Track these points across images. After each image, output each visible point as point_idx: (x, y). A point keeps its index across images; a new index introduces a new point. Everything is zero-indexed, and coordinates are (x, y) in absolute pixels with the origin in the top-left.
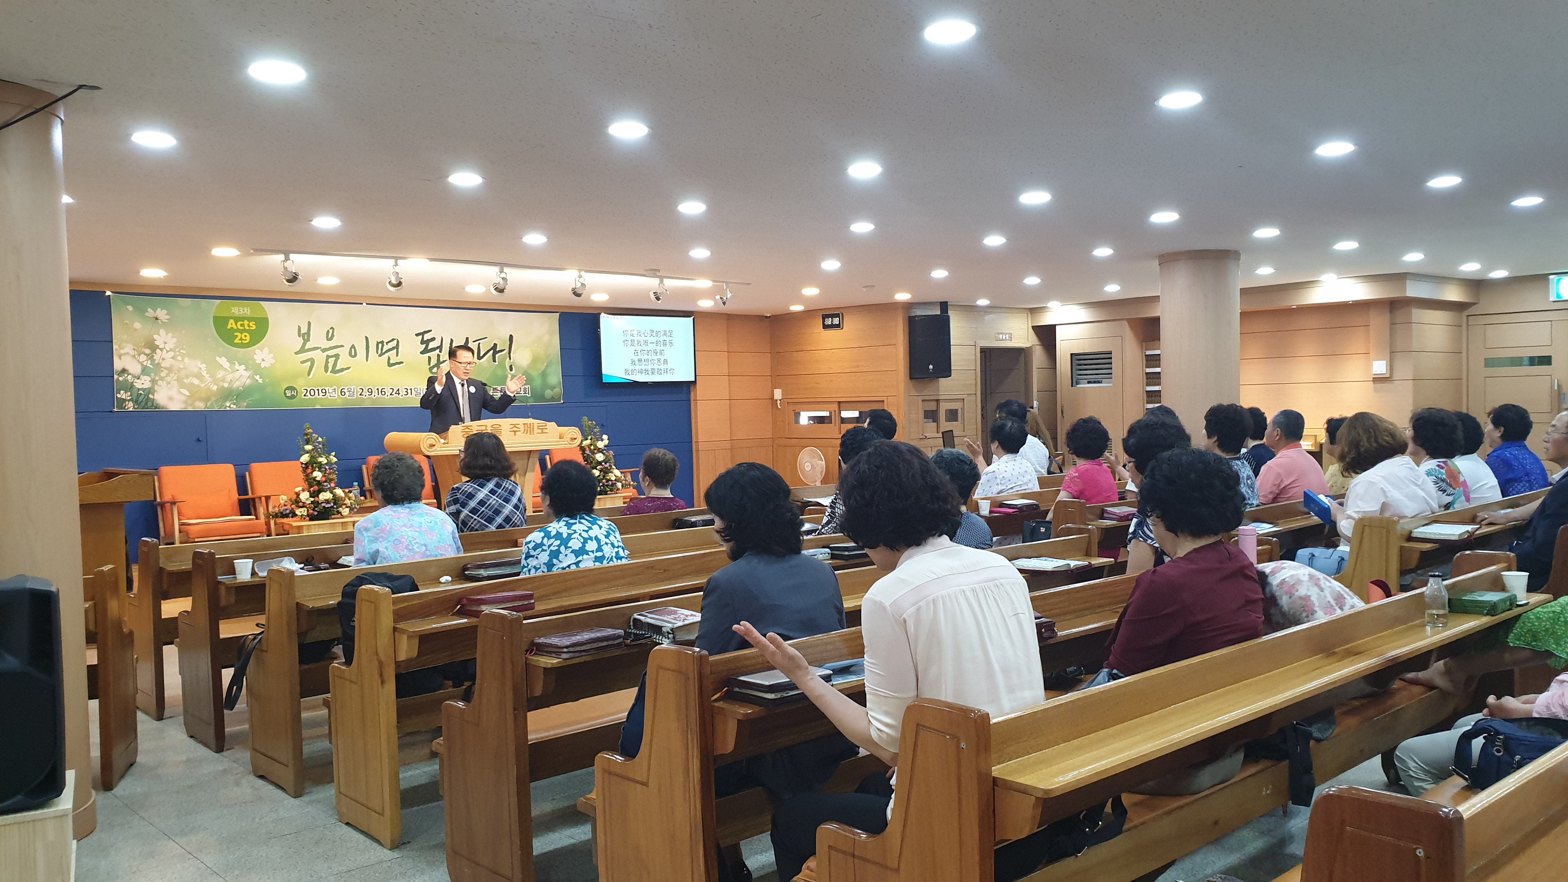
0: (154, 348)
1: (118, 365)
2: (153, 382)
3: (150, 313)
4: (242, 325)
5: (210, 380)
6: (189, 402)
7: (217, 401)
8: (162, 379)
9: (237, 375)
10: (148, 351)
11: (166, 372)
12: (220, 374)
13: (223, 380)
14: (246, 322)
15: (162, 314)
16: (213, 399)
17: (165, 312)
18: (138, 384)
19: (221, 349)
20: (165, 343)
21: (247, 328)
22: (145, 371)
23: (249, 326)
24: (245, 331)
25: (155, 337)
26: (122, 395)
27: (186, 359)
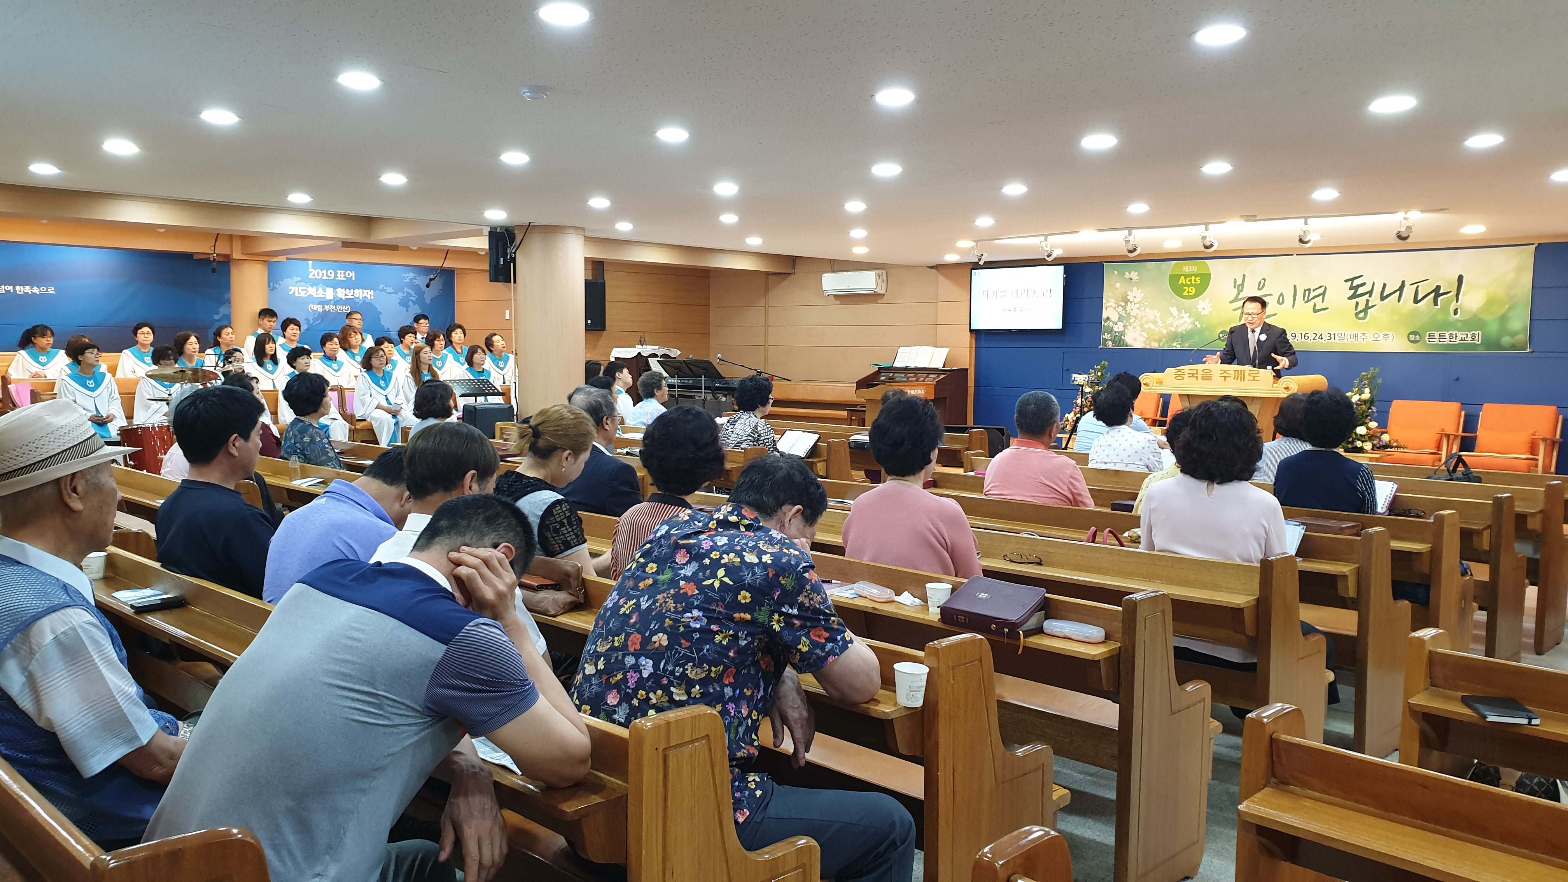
0: (1126, 301)
1: (1105, 315)
2: (1125, 327)
3: (1127, 275)
4: (1189, 281)
5: (1162, 325)
6: (1148, 342)
7: (1167, 342)
8: (1130, 324)
9: (1182, 321)
10: (1123, 304)
11: (1134, 319)
12: (1169, 321)
13: (1172, 326)
14: (1193, 278)
15: (1134, 275)
16: (1164, 340)
17: (1137, 273)
18: (1116, 329)
19: (1173, 301)
20: (1135, 297)
21: (1193, 282)
22: (1121, 318)
23: (1195, 281)
24: (1191, 285)
25: (1129, 293)
26: (1106, 336)
27: (1147, 309)
